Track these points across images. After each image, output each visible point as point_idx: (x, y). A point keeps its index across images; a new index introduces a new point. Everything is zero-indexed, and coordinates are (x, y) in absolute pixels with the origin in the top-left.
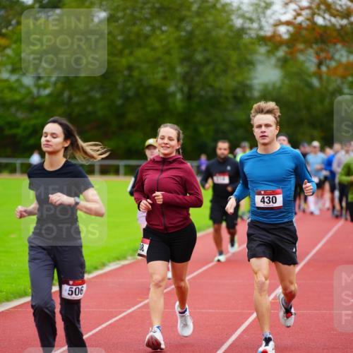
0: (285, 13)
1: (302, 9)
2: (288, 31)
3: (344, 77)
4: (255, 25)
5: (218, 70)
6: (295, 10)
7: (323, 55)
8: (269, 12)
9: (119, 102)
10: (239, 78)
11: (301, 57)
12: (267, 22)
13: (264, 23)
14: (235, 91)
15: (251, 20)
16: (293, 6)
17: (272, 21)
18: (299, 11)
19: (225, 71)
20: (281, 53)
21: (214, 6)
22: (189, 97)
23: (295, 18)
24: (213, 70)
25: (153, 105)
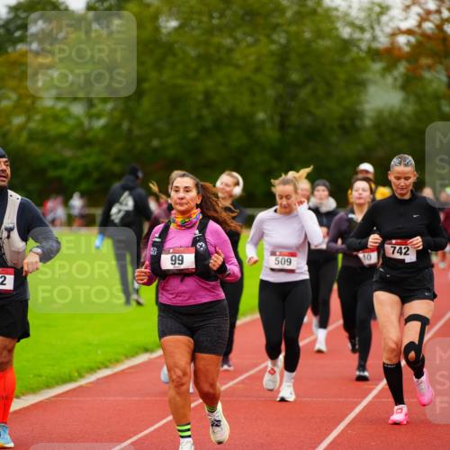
0: (406, 19)
1: (428, 12)
2: (409, 42)
4: (367, 35)
5: (320, 92)
6: (419, 15)
8: (384, 19)
9: (193, 135)
10: (347, 103)
11: (427, 75)
12: (382, 31)
13: (378, 33)
15: (362, 29)
16: (416, 9)
17: (388, 30)
18: (424, 16)
19: (329, 95)
20: (402, 68)
21: (314, 11)
22: (283, 127)
23: (419, 26)
24: (314, 92)
25: (237, 139)
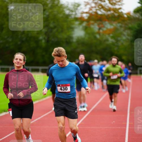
1: (92, 7)
2: (87, 16)
3: (109, 34)
4: (74, 13)
5: (59, 31)
6: (89, 8)
7: (101, 25)
8: (79, 8)
9: (19, 43)
10: (68, 34)
11: (92, 26)
13: (77, 12)
14: (66, 39)
15: (72, 11)
17: (81, 11)
19: (62, 31)
20: (84, 24)
21: (57, 5)
22: (48, 41)
23: (89, 11)
24: (57, 30)
25: (33, 44)
